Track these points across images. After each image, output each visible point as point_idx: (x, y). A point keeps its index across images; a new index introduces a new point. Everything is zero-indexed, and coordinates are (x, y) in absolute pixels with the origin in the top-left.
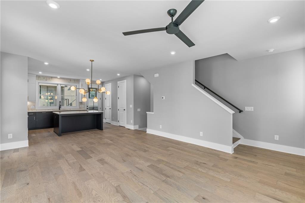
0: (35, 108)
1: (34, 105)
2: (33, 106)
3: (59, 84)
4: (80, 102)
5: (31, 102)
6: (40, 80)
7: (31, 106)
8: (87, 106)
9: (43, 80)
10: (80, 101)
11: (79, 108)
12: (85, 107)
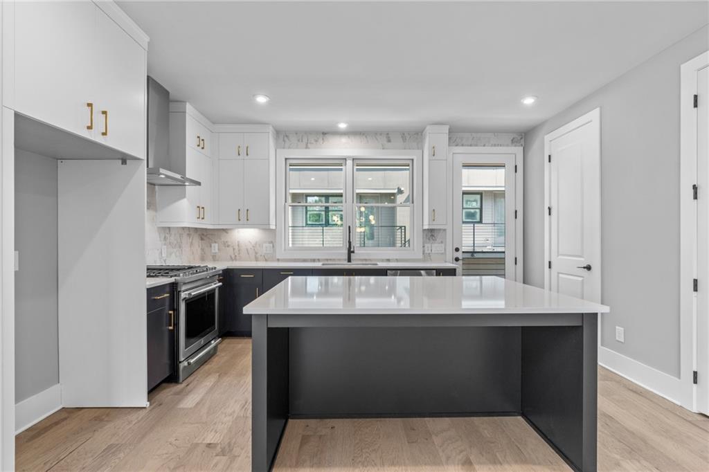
0: (274, 251)
1: (272, 242)
2: (267, 245)
3: (349, 157)
4: (424, 230)
5: (259, 228)
6: (289, 148)
7: (264, 245)
8: (457, 250)
9: (297, 148)
10: (426, 227)
11: (421, 256)
12: (445, 253)
